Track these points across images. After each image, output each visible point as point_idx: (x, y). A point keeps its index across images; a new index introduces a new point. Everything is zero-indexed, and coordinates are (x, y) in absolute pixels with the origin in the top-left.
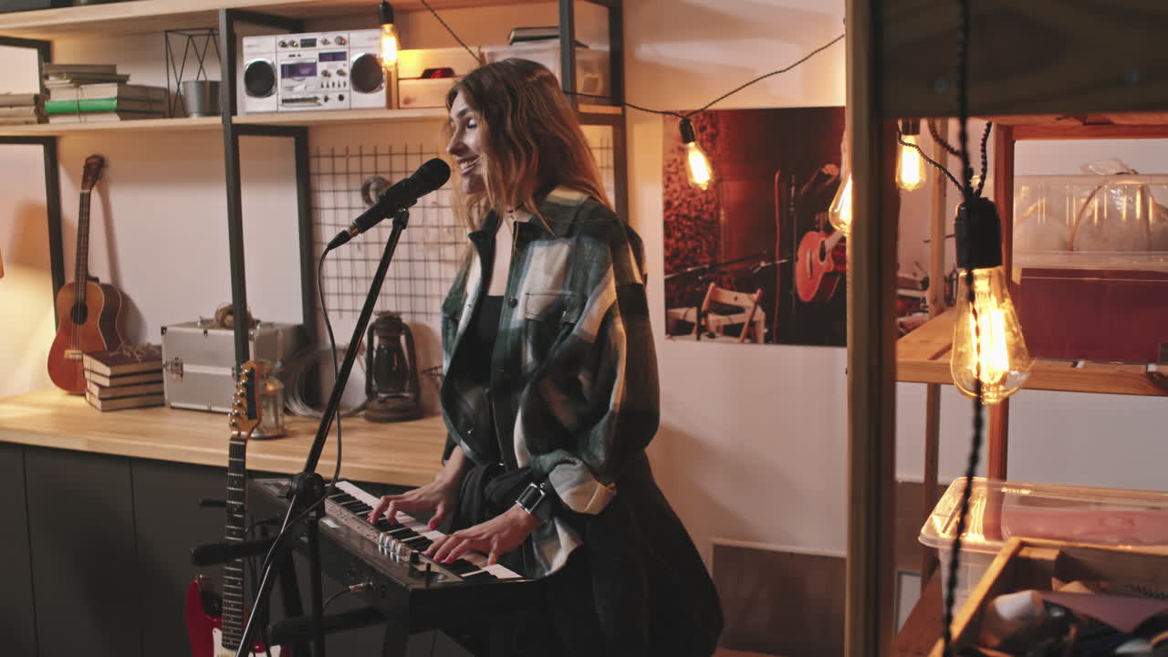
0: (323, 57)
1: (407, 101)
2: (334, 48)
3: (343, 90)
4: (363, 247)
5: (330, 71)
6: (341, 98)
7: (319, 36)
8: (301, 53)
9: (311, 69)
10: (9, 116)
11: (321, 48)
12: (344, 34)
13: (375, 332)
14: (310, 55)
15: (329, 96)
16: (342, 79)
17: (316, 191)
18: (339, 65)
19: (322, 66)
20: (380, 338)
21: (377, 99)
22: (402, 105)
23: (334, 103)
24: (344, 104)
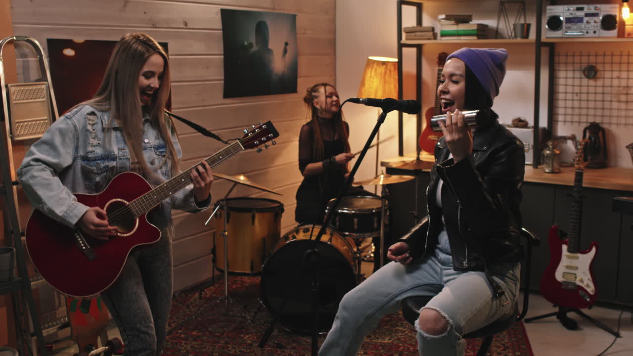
0: (587, 15)
1: (629, 34)
2: (593, 11)
3: (596, 29)
4: (579, 95)
5: (590, 21)
6: (595, 32)
7: (585, 6)
8: (576, 13)
9: (580, 20)
10: (420, 36)
11: (586, 10)
12: (598, 6)
13: (587, 131)
14: (580, 14)
15: (589, 31)
16: (595, 24)
17: (556, 70)
18: (595, 18)
19: (586, 19)
20: (590, 133)
21: (614, 33)
22: (626, 35)
23: (591, 34)
24: (597, 35)
